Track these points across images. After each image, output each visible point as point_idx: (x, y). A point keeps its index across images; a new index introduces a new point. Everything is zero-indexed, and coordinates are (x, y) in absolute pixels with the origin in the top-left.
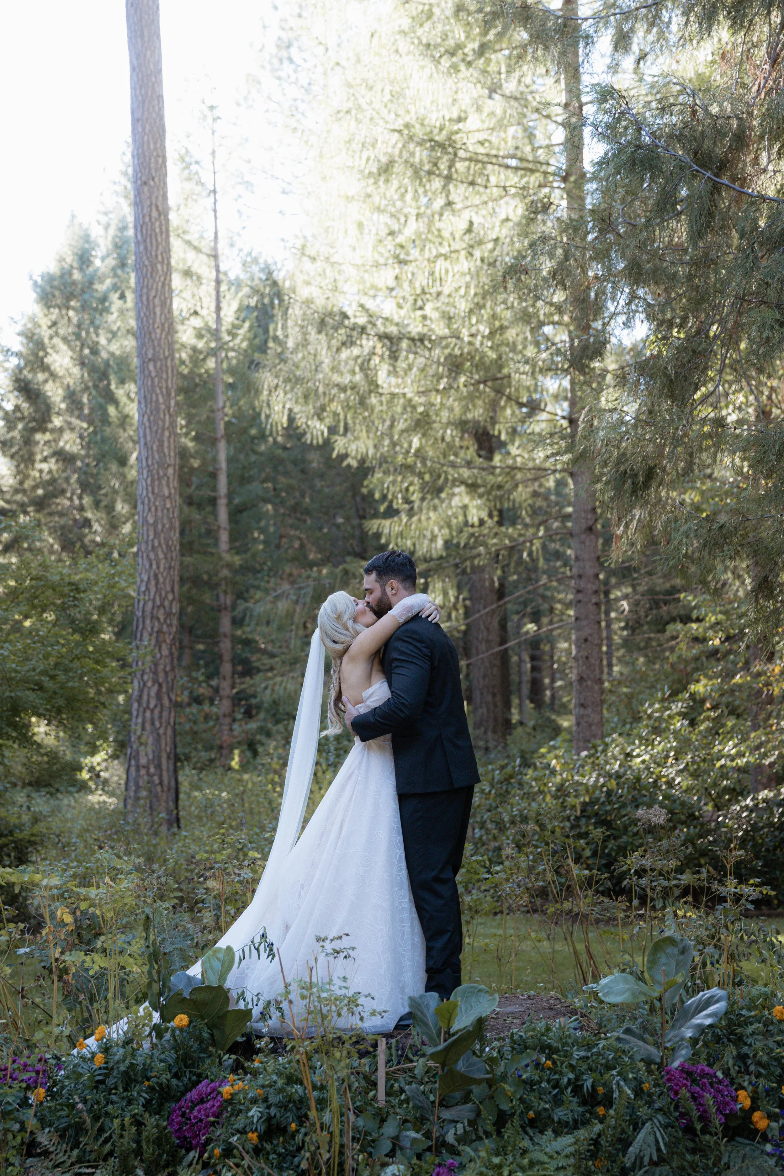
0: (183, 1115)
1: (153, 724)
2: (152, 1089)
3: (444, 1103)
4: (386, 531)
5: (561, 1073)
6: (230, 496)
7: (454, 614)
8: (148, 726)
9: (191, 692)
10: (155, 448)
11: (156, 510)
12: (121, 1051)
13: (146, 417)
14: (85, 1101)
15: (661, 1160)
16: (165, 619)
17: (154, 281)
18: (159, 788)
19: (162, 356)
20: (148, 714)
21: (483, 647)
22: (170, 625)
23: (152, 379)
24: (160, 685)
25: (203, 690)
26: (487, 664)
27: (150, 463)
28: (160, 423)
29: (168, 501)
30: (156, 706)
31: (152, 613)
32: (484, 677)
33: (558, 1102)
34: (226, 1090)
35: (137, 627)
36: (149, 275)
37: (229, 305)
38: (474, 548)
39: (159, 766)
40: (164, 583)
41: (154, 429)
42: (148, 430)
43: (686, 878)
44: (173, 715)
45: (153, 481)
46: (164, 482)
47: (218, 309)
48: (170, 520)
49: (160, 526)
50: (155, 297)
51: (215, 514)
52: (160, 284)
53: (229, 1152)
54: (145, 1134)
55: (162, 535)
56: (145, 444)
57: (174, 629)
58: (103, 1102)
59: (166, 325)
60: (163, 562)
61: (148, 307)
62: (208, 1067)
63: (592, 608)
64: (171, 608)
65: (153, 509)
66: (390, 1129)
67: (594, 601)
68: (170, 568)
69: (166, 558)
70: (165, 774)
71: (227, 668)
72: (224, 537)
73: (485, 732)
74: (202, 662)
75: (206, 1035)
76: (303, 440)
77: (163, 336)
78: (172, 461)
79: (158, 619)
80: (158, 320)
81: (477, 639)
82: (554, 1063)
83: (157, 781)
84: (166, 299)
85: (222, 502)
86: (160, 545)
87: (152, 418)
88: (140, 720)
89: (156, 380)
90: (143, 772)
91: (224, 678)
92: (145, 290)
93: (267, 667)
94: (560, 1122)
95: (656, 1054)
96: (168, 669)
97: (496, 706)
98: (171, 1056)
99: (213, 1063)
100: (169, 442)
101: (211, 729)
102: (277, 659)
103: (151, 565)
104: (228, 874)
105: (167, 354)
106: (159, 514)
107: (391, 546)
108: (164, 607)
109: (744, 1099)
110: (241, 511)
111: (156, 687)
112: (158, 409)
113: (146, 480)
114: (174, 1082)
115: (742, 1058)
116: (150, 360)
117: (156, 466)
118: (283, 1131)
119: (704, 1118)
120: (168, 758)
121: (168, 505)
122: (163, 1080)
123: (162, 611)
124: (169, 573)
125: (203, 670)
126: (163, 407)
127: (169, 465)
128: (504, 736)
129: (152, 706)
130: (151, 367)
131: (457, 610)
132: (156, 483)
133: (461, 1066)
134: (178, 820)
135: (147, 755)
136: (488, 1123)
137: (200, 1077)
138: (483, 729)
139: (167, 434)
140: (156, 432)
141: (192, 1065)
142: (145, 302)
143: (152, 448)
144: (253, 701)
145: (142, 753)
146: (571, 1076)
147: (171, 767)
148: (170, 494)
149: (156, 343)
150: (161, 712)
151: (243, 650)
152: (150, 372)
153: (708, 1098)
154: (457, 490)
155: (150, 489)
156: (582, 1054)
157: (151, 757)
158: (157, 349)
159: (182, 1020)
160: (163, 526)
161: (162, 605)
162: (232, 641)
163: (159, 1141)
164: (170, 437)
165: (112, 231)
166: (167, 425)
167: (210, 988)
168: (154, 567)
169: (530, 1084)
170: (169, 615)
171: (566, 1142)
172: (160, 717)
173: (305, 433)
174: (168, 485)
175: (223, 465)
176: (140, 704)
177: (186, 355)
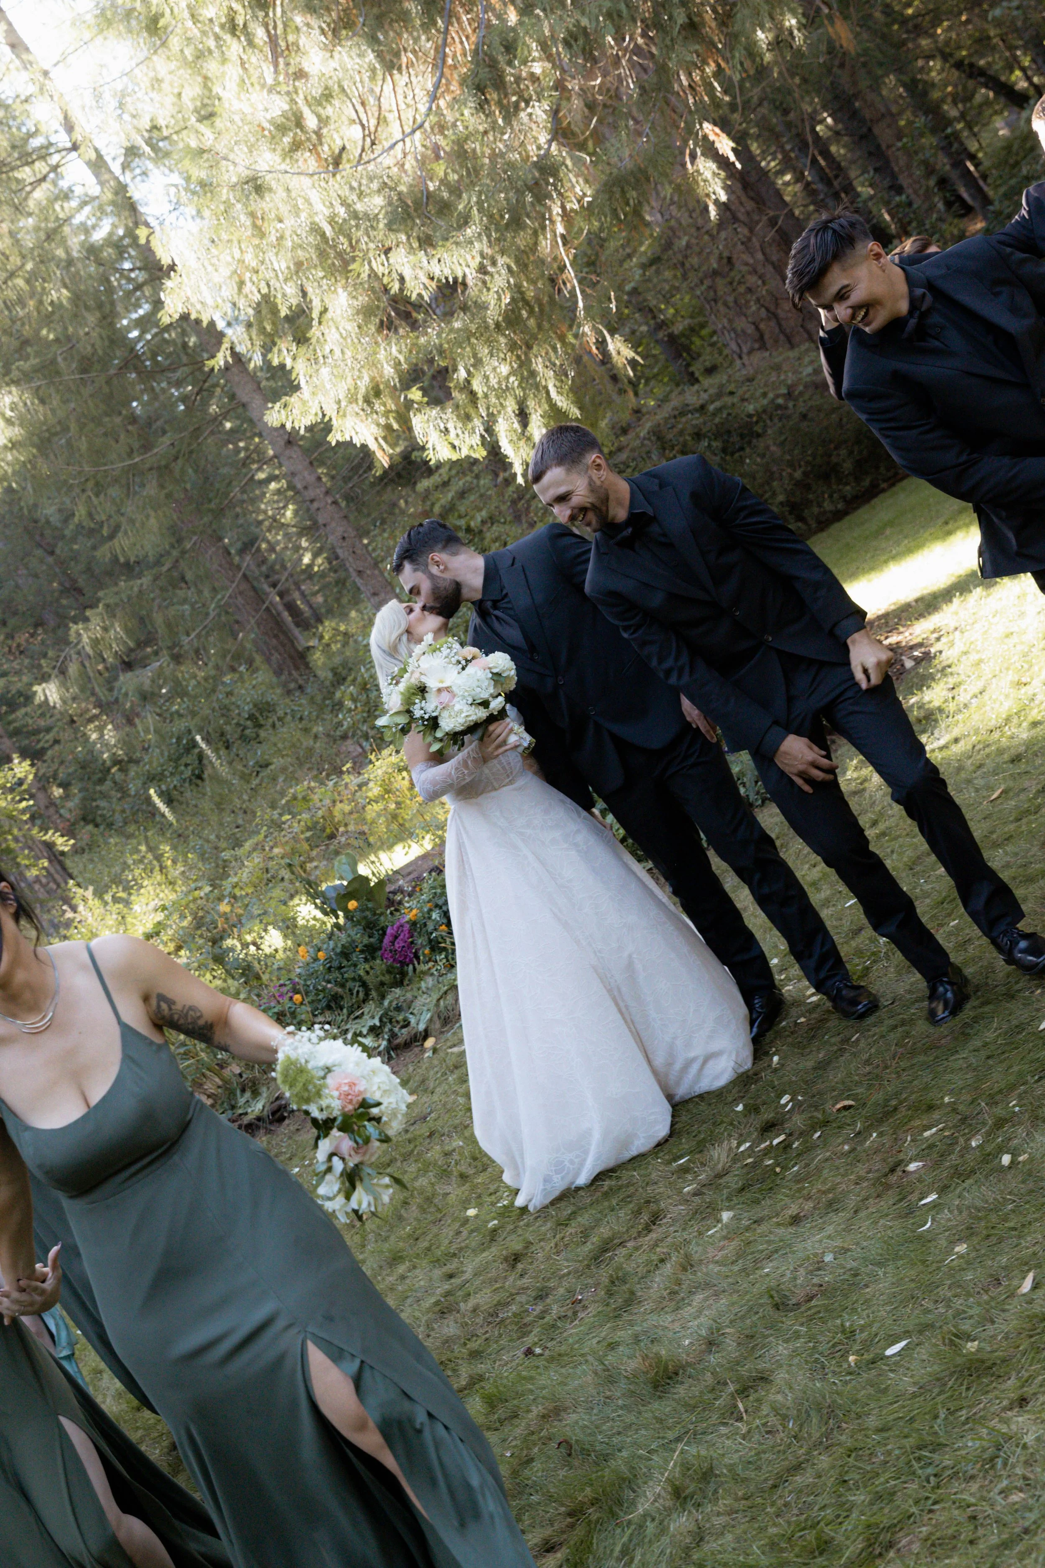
58: (340, 976)
75: (370, 906)
98: (358, 929)
122: (364, 942)
137: (384, 929)
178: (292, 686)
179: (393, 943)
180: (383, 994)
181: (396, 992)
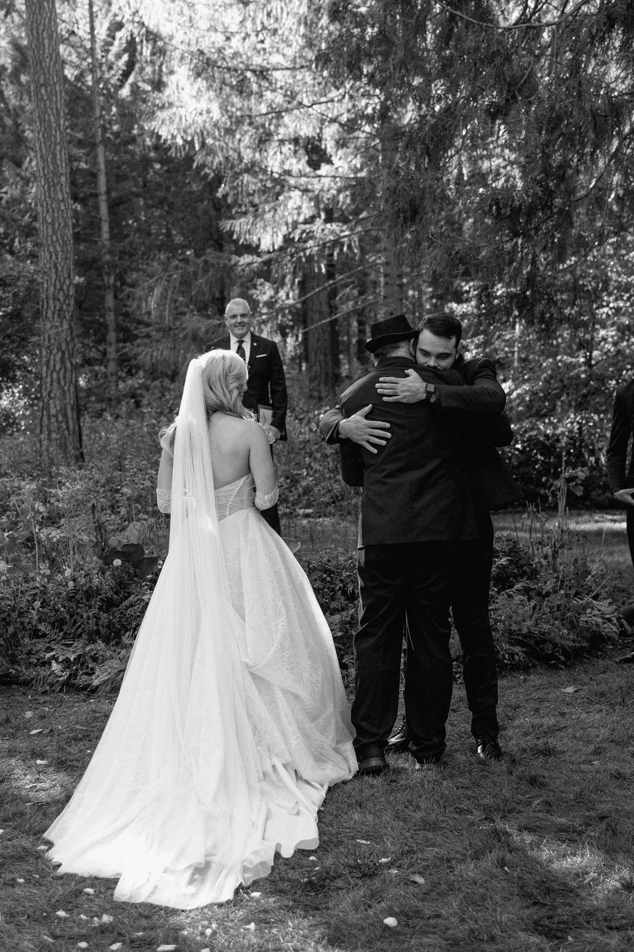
0: (122, 613)
1: (59, 382)
2: (102, 600)
4: (237, 229)
5: (336, 585)
6: (108, 192)
7: (291, 295)
8: (55, 384)
9: (83, 356)
10: (49, 160)
11: (53, 211)
12: (84, 580)
13: (41, 135)
14: (64, 607)
16: (65, 300)
17: (42, 17)
18: (66, 432)
19: (51, 82)
20: (55, 375)
21: (317, 316)
22: (69, 305)
23: (45, 102)
24: (63, 353)
25: (93, 354)
26: (320, 331)
27: (46, 172)
28: (53, 139)
29: (62, 204)
30: (60, 369)
31: (54, 295)
32: (318, 341)
35: (43, 307)
36: (37, 11)
37: (101, 24)
38: (305, 242)
39: (65, 415)
40: (62, 271)
41: (48, 144)
42: (43, 145)
44: (74, 375)
45: (49, 188)
46: (58, 189)
47: (92, 28)
48: (64, 219)
49: (57, 225)
50: (43, 31)
51: (97, 207)
52: (47, 20)
54: (101, 623)
55: (59, 233)
56: (42, 156)
57: (72, 308)
58: (75, 608)
59: (54, 55)
60: (60, 254)
61: (37, 39)
63: (397, 289)
64: (68, 291)
65: (50, 211)
67: (398, 283)
68: (66, 258)
69: (63, 251)
70: (70, 421)
71: (112, 336)
72: (105, 227)
73: (319, 385)
74: (91, 331)
75: (131, 571)
76: (169, 154)
77: (52, 65)
78: (64, 171)
79: (59, 300)
80: (47, 51)
81: (312, 310)
82: (332, 579)
83: (65, 427)
84: (52, 32)
85: (103, 198)
86: (57, 240)
87: (46, 135)
88: (49, 380)
89: (48, 102)
90: (53, 420)
91: (110, 344)
92: (35, 25)
93: (144, 335)
94: (334, 608)
96: (69, 339)
97: (327, 364)
98: (112, 582)
99: (136, 586)
100: (61, 155)
101: (101, 385)
102: (151, 328)
103: (51, 256)
104: (136, 484)
105: (55, 80)
106: (56, 214)
107: (241, 242)
108: (63, 291)
110: (118, 205)
111: (60, 355)
112: (50, 127)
113: (44, 187)
114: (115, 596)
116: (42, 85)
117: (51, 175)
120: (72, 409)
121: (63, 208)
122: (109, 595)
123: (61, 294)
124: (65, 263)
125: (93, 338)
126: (54, 125)
127: (61, 174)
128: (333, 388)
129: (58, 368)
130: (43, 91)
131: (294, 291)
132: (52, 189)
134: (82, 455)
135: (55, 407)
137: (130, 594)
138: (317, 382)
139: (58, 148)
140: (50, 147)
141: (125, 588)
142: (36, 36)
143: (47, 160)
144: (134, 362)
145: (52, 405)
146: (341, 585)
147: (75, 416)
148: (63, 198)
149: (46, 71)
150: (65, 373)
151: (124, 321)
152: (42, 95)
154: (292, 194)
155: (47, 194)
156: (348, 574)
157: (59, 408)
158: (47, 76)
159: (117, 562)
160: (60, 224)
161: (61, 289)
162: (115, 314)
163: (109, 627)
164: (61, 151)
166: (58, 140)
167: (133, 545)
168: (54, 258)
170: (67, 296)
172: (65, 377)
173: (170, 148)
174: (62, 191)
175: (102, 166)
176: (48, 368)
177: (70, 73)
178: (316, 394)
179: (127, 608)
180: (91, 640)
181: (101, 645)
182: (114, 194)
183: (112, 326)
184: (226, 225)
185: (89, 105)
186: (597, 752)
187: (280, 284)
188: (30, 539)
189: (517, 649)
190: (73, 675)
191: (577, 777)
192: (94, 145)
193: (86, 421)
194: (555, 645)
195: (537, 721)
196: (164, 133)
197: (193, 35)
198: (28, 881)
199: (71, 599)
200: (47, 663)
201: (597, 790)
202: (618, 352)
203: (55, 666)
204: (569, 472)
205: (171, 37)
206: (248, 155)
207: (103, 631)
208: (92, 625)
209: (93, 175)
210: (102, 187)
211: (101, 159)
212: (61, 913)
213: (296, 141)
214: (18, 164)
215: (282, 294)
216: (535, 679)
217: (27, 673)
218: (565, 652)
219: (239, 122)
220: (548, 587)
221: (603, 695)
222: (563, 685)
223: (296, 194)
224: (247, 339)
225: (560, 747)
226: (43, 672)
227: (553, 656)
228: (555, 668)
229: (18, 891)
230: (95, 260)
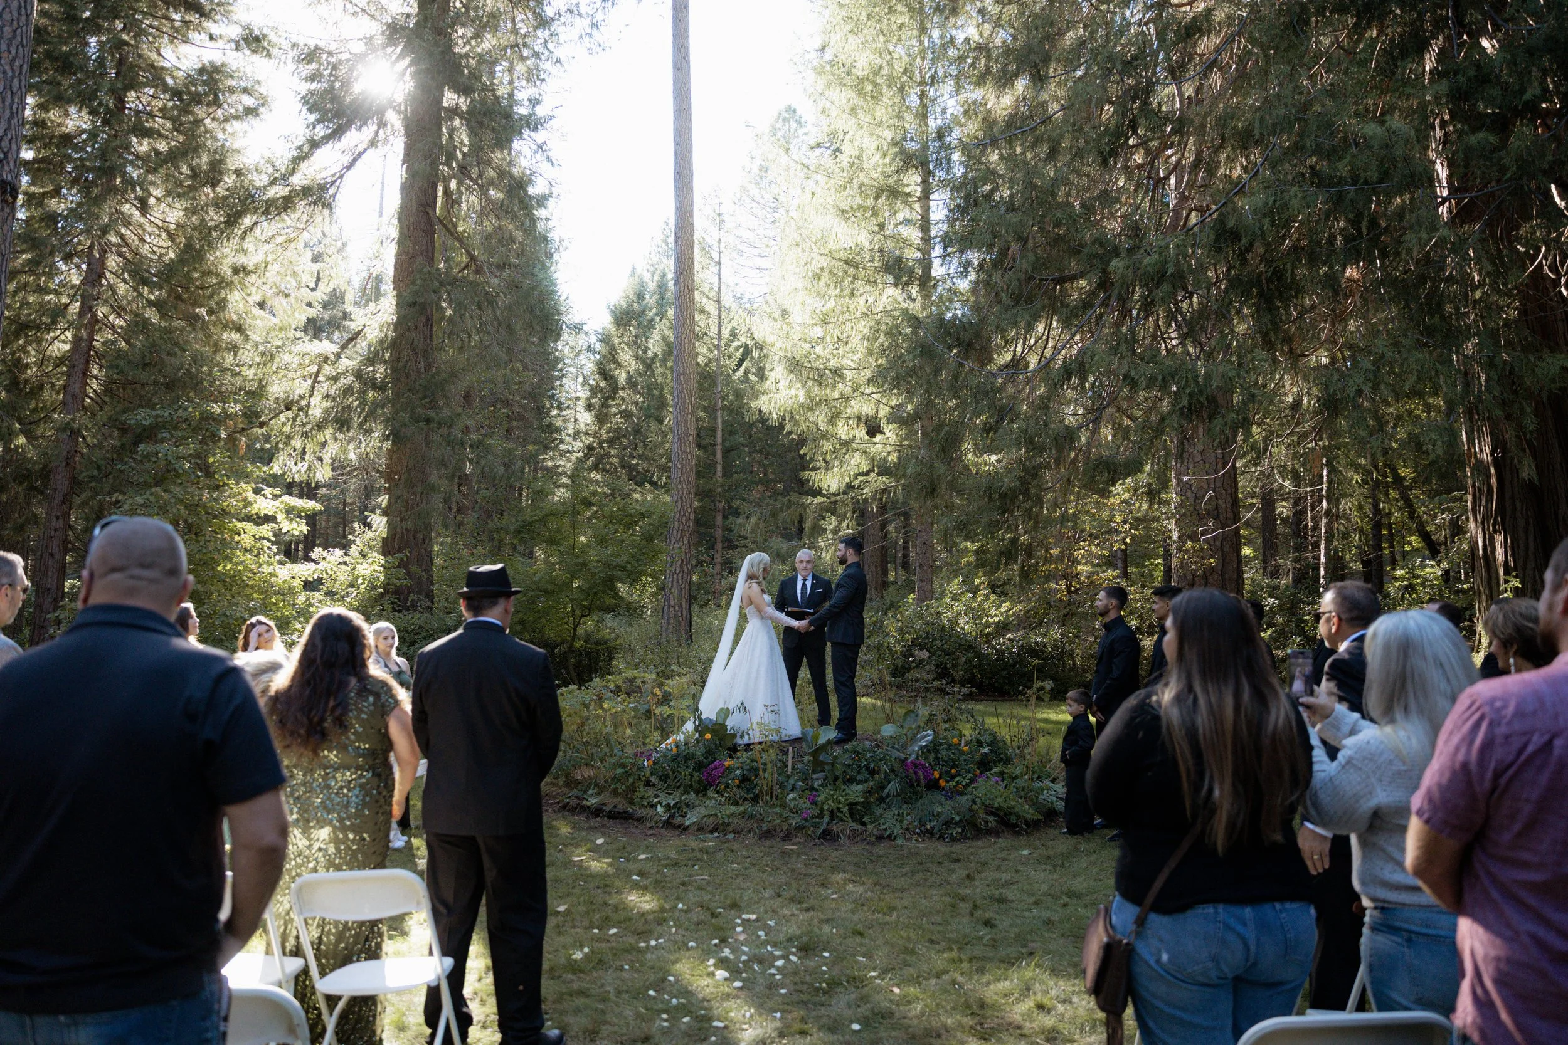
0: (709, 773)
1: (678, 580)
2: (696, 762)
3: (814, 772)
4: (813, 478)
6: (723, 441)
9: (697, 560)
10: (683, 420)
11: (683, 460)
12: (682, 747)
13: (678, 402)
14: (669, 766)
15: (898, 795)
16: (686, 523)
17: (685, 329)
18: (681, 620)
19: (688, 372)
20: (675, 577)
22: (689, 526)
23: (682, 385)
24: (683, 559)
25: (705, 558)
27: (680, 428)
28: (686, 410)
29: (689, 456)
30: (680, 571)
31: (679, 520)
33: (859, 772)
34: (726, 764)
35: (670, 527)
36: (682, 326)
37: (726, 330)
38: (862, 488)
39: (681, 606)
40: (686, 500)
41: (683, 409)
42: (679, 409)
43: (936, 683)
44: (689, 574)
46: (688, 443)
47: (719, 332)
48: (691, 466)
50: (685, 338)
51: (714, 454)
52: (689, 331)
53: (727, 786)
54: (694, 779)
55: (685, 475)
56: (677, 417)
57: (691, 528)
58: (676, 767)
60: (685, 490)
61: (681, 337)
62: (717, 755)
64: (690, 513)
65: (681, 460)
66: (791, 781)
68: (689, 490)
69: (688, 485)
70: (684, 611)
71: (719, 546)
72: (719, 468)
74: (704, 542)
75: (718, 743)
76: (768, 422)
77: (689, 355)
78: (692, 430)
79: (682, 522)
80: (686, 346)
83: (680, 615)
85: (719, 447)
87: (681, 403)
89: (685, 386)
90: (672, 608)
95: (902, 756)
96: (687, 549)
98: (703, 750)
99: (721, 754)
100: (691, 417)
105: (691, 370)
107: (815, 487)
108: (686, 514)
109: (936, 774)
110: (729, 451)
111: (680, 562)
114: (705, 760)
115: (937, 758)
117: (683, 434)
118: (749, 780)
119: (918, 781)
120: (686, 601)
121: (690, 459)
122: (701, 759)
123: (684, 518)
124: (689, 493)
125: (705, 546)
126: (688, 401)
127: (690, 432)
130: (682, 378)
131: (852, 523)
132: (683, 444)
133: (821, 758)
134: (691, 637)
135: (674, 600)
136: (831, 779)
137: (715, 759)
139: (689, 412)
140: (684, 415)
141: (712, 754)
142: (679, 335)
143: (681, 420)
145: (671, 598)
146: (865, 763)
147: (688, 606)
148: (690, 451)
149: (685, 364)
150: (683, 573)
151: (728, 534)
152: (681, 381)
153: (920, 773)
154: (854, 454)
155: (679, 443)
156: (871, 755)
157: (676, 600)
158: (685, 368)
159: (708, 736)
160: (687, 469)
161: (684, 514)
162: (722, 530)
163: (699, 782)
164: (691, 414)
165: (656, 277)
168: (681, 493)
169: (848, 766)
170: (688, 520)
171: (860, 787)
172: (682, 576)
173: (768, 419)
174: (689, 446)
175: (720, 425)
177: (701, 360)
180: (686, 792)
181: (693, 795)
182: (728, 444)
183: (719, 539)
184: (806, 474)
185: (714, 384)
186: (1037, 903)
187: (843, 518)
188: (649, 711)
189: (991, 818)
190: (672, 817)
191: (1019, 921)
192: (715, 411)
193: (696, 608)
194: (1018, 817)
195: (998, 876)
196: (765, 409)
197: (788, 345)
198: (631, 967)
199: (674, 760)
200: (653, 806)
201: (1032, 932)
202: (1091, 584)
203: (660, 809)
204: (1039, 684)
205: (773, 345)
206: (823, 427)
207: (695, 785)
208: (687, 781)
209: (713, 430)
210: (719, 440)
211: (719, 420)
212: (651, 993)
213: (859, 418)
214: (661, 422)
215: (844, 524)
216: (1002, 842)
217: (640, 812)
218: (1026, 822)
219: (819, 404)
220: (1018, 771)
221: (1049, 858)
222: (1021, 848)
223: (857, 455)
224: (810, 578)
225: (1010, 897)
226: (650, 812)
227: (1016, 825)
228: (1018, 834)
229: (624, 974)
230: (710, 491)
